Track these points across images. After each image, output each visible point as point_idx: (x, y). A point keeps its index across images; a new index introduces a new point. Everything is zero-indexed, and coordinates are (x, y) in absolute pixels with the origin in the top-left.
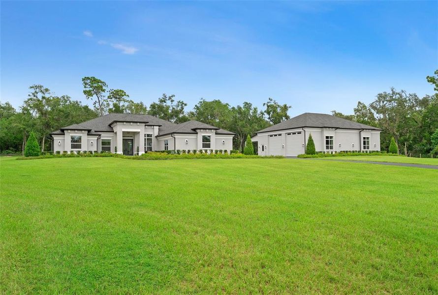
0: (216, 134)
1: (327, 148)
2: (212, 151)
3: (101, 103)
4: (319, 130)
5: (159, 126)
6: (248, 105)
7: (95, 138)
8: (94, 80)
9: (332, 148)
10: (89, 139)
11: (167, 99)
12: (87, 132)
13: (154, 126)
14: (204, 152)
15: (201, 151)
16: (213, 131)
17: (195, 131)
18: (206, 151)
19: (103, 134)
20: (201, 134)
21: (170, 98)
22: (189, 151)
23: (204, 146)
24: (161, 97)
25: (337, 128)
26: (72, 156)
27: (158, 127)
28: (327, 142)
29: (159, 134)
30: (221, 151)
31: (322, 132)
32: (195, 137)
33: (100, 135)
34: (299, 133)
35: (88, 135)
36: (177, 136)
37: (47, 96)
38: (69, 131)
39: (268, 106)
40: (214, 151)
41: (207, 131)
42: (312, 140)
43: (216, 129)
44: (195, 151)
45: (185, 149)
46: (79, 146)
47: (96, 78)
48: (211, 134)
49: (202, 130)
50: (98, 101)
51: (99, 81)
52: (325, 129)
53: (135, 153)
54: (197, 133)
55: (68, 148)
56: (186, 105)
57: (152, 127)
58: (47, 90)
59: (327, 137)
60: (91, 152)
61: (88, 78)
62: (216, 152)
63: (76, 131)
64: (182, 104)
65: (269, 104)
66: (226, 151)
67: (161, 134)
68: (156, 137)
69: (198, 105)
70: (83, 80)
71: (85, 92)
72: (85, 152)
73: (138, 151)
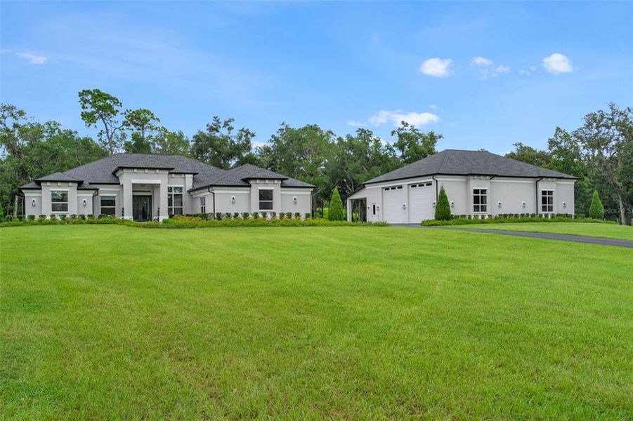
0: (282, 187)
1: (476, 208)
2: (274, 214)
3: (110, 134)
4: (462, 179)
5: (194, 174)
6: (365, 135)
7: (90, 194)
8: (98, 96)
9: (484, 209)
10: (79, 195)
11: (222, 125)
12: (77, 185)
13: (185, 174)
14: (260, 215)
15: (256, 215)
16: (276, 182)
17: (246, 182)
18: (264, 215)
19: (102, 188)
20: (257, 187)
21: (226, 124)
22: (236, 215)
23: (263, 206)
24: (211, 122)
25: (493, 176)
26: (53, 222)
27: (192, 176)
28: (476, 200)
29: (193, 187)
30: (289, 215)
31: (467, 183)
32: (248, 192)
33: (97, 190)
34: (429, 184)
35: (78, 189)
36: (217, 191)
37: (21, 122)
38: (49, 184)
39: (400, 136)
40: (278, 215)
41: (267, 182)
42: (445, 197)
43: (282, 180)
44: (246, 215)
45: (229, 212)
46: (65, 208)
47: (102, 91)
48: (275, 187)
49: (258, 181)
50: (105, 130)
51: (106, 97)
52: (471, 177)
53: (154, 217)
54: (250, 186)
55: (47, 211)
56: (253, 135)
57: (183, 176)
58: (21, 113)
59: (476, 191)
60: (83, 217)
61: (88, 92)
62: (282, 215)
63: (59, 184)
64: (247, 134)
65: (402, 132)
66: (298, 215)
67: (196, 187)
68: (189, 192)
69: (277, 135)
70: (80, 94)
71: (83, 116)
72: (74, 216)
73: (159, 215)
